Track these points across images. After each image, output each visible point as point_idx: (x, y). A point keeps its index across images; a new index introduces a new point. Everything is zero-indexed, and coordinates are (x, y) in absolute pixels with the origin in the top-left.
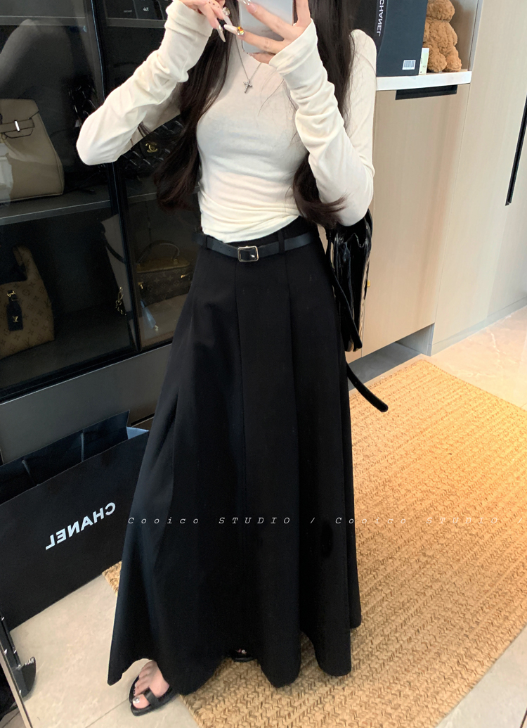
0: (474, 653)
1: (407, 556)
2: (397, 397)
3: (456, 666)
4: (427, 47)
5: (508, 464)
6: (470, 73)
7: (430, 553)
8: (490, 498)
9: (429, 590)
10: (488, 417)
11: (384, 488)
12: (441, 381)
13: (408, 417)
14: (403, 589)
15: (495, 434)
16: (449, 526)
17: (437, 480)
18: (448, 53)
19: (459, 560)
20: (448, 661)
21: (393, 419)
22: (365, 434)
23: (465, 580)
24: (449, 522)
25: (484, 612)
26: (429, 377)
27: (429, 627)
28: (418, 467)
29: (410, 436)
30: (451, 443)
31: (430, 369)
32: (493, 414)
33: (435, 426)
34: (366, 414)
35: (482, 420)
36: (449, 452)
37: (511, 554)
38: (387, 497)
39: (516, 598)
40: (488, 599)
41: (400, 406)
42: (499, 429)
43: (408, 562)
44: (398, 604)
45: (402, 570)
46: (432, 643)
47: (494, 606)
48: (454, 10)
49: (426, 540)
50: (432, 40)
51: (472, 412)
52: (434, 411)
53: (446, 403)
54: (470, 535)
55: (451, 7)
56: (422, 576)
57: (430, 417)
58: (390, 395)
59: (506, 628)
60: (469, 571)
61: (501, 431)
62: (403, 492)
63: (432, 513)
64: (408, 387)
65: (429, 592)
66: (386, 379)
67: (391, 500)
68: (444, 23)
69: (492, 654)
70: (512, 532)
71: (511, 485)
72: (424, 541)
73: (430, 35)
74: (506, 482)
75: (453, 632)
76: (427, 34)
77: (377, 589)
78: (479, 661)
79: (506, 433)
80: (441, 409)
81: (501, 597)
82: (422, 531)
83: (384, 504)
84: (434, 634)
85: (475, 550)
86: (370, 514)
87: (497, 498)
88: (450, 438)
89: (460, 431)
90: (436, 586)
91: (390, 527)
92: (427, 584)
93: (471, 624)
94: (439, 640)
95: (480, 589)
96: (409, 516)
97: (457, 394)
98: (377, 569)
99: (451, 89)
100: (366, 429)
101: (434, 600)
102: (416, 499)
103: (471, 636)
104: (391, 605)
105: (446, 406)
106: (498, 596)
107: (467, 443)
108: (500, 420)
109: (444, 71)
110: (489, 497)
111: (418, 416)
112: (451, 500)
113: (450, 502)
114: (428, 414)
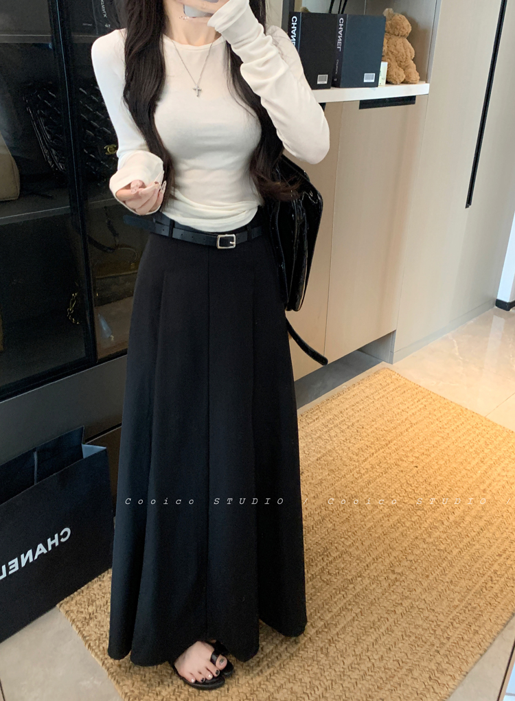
0: (444, 667)
1: (376, 574)
2: (361, 407)
3: (428, 681)
4: (385, 61)
5: (474, 476)
6: (428, 85)
7: (398, 570)
8: (458, 512)
9: (399, 607)
10: (453, 428)
11: (351, 504)
12: (405, 390)
13: (373, 429)
14: (373, 607)
15: (461, 445)
16: (417, 542)
17: (403, 494)
18: (407, 67)
19: (427, 576)
20: (421, 677)
21: (357, 431)
22: (329, 447)
23: (435, 596)
24: (417, 538)
25: (454, 627)
26: (392, 386)
27: (400, 645)
28: (384, 480)
29: (375, 449)
30: (417, 455)
31: (393, 377)
32: (458, 424)
33: (399, 438)
34: (330, 426)
35: (447, 431)
36: (415, 465)
37: (479, 569)
38: (353, 513)
39: (486, 612)
40: (458, 614)
41: (364, 416)
42: (465, 440)
43: (378, 580)
44: (368, 623)
45: (371, 588)
46: (404, 660)
47: (464, 621)
48: (410, 27)
49: (395, 557)
50: (390, 54)
51: (437, 422)
52: (398, 422)
53: (410, 413)
54: (438, 550)
55: (408, 26)
56: (392, 593)
57: (395, 428)
58: (353, 406)
59: (476, 642)
60: (439, 588)
61: (466, 442)
62: (370, 508)
63: (400, 530)
64: (371, 397)
65: (399, 610)
66: (349, 389)
67: (358, 517)
68: (401, 39)
69: (463, 667)
70: (480, 547)
71: (478, 498)
72: (392, 558)
73: (388, 50)
74: (473, 495)
75: (424, 648)
76: (385, 48)
77: (346, 608)
78: (451, 676)
79: (471, 445)
80: (406, 419)
81: (471, 612)
82: (391, 548)
83: (351, 521)
84: (406, 651)
85: (444, 565)
86: (337, 532)
87: (464, 511)
88: (416, 450)
89: (425, 442)
90: (406, 603)
91: (357, 544)
92: (397, 601)
93: (442, 639)
94: (410, 657)
95: (449, 604)
96: (376, 532)
97: (422, 404)
98: (346, 588)
99: (410, 100)
100: (331, 442)
101: (404, 617)
102: (383, 515)
103: (442, 652)
104: (362, 625)
105: (411, 416)
106: (467, 611)
107: (433, 455)
108: (464, 431)
109: (402, 83)
110: (456, 511)
111: (382, 427)
112: (418, 516)
113: (417, 517)
114: (393, 425)
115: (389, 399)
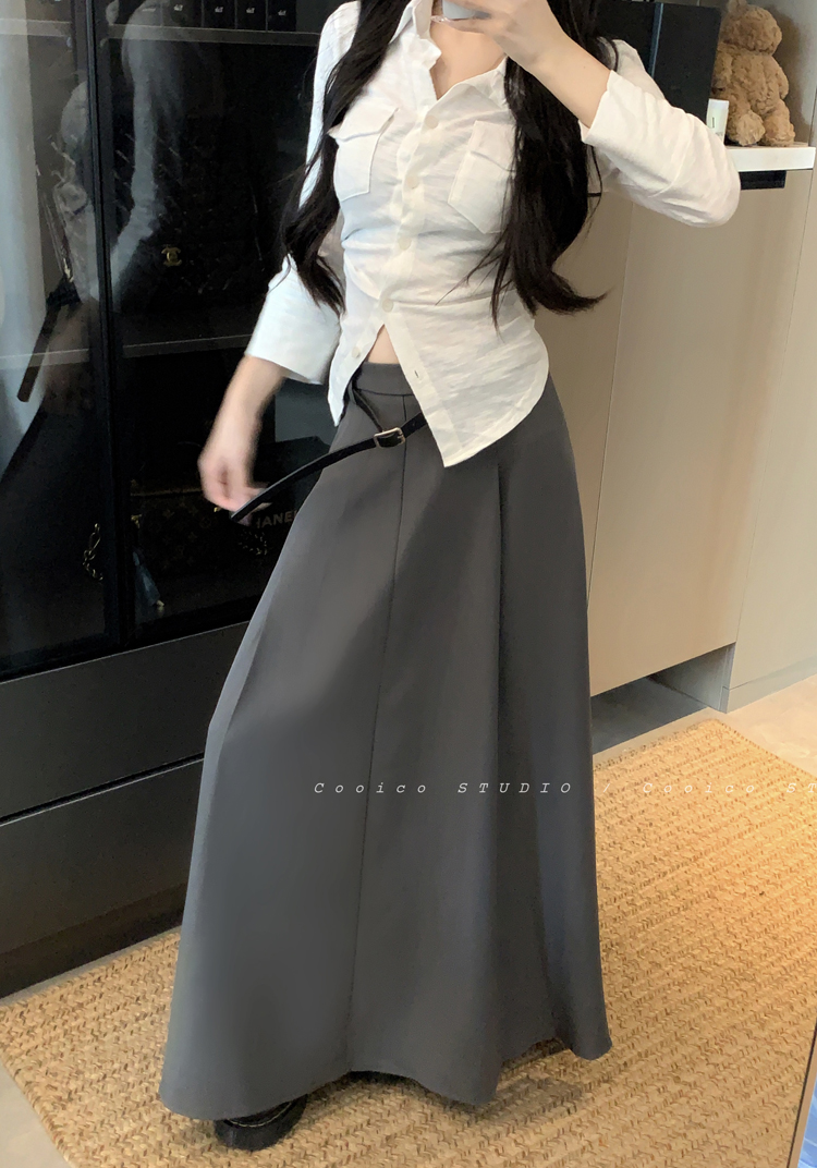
2: (652, 788)
7: (690, 1078)
12: (746, 762)
13: (671, 828)
16: (734, 1034)
17: (717, 949)
19: (747, 1095)
21: (639, 830)
23: (756, 1130)
24: (734, 1027)
26: (721, 754)
29: (670, 864)
30: (755, 884)
31: (725, 736)
33: (723, 849)
41: (657, 805)
52: (724, 819)
53: (750, 806)
54: (777, 1053)
57: (715, 830)
58: (637, 784)
60: (767, 1116)
62: (645, 966)
63: (701, 1009)
64: (676, 770)
65: (679, 1145)
66: (632, 753)
67: (619, 978)
72: (678, 1056)
80: (740, 816)
82: (678, 1039)
85: (783, 1079)
88: (754, 874)
89: (774, 861)
92: (677, 1130)
96: (652, 1010)
97: (776, 790)
101: (688, 1157)
102: (669, 981)
105: (751, 810)
107: (787, 887)
111: (691, 827)
112: (741, 990)
113: (740, 993)
114: (711, 825)
115: (712, 776)
